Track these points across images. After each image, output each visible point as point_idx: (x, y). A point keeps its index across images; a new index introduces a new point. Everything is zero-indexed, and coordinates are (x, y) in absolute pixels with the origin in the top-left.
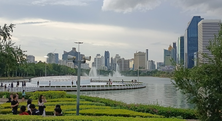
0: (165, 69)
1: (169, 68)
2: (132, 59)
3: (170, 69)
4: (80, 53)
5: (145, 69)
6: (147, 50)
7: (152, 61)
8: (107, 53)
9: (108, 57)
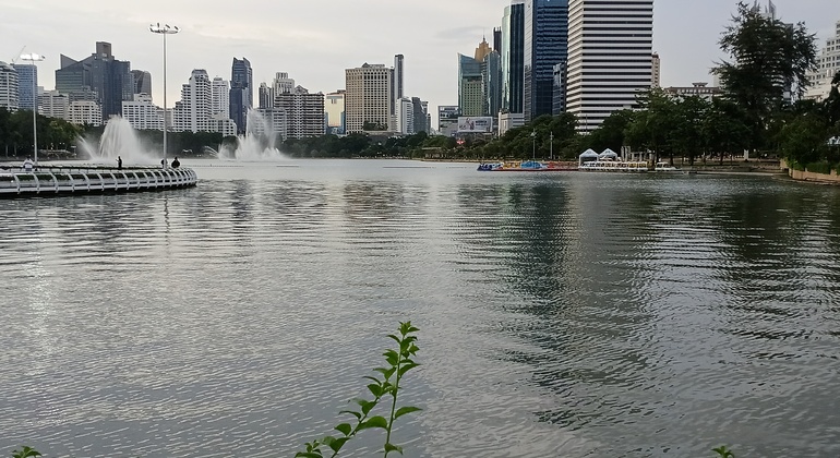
0: (459, 131)
1: (472, 128)
2: (339, 92)
3: (478, 129)
4: (127, 64)
5: (389, 130)
6: (400, 57)
7: (416, 101)
8: (241, 69)
9: (247, 84)
